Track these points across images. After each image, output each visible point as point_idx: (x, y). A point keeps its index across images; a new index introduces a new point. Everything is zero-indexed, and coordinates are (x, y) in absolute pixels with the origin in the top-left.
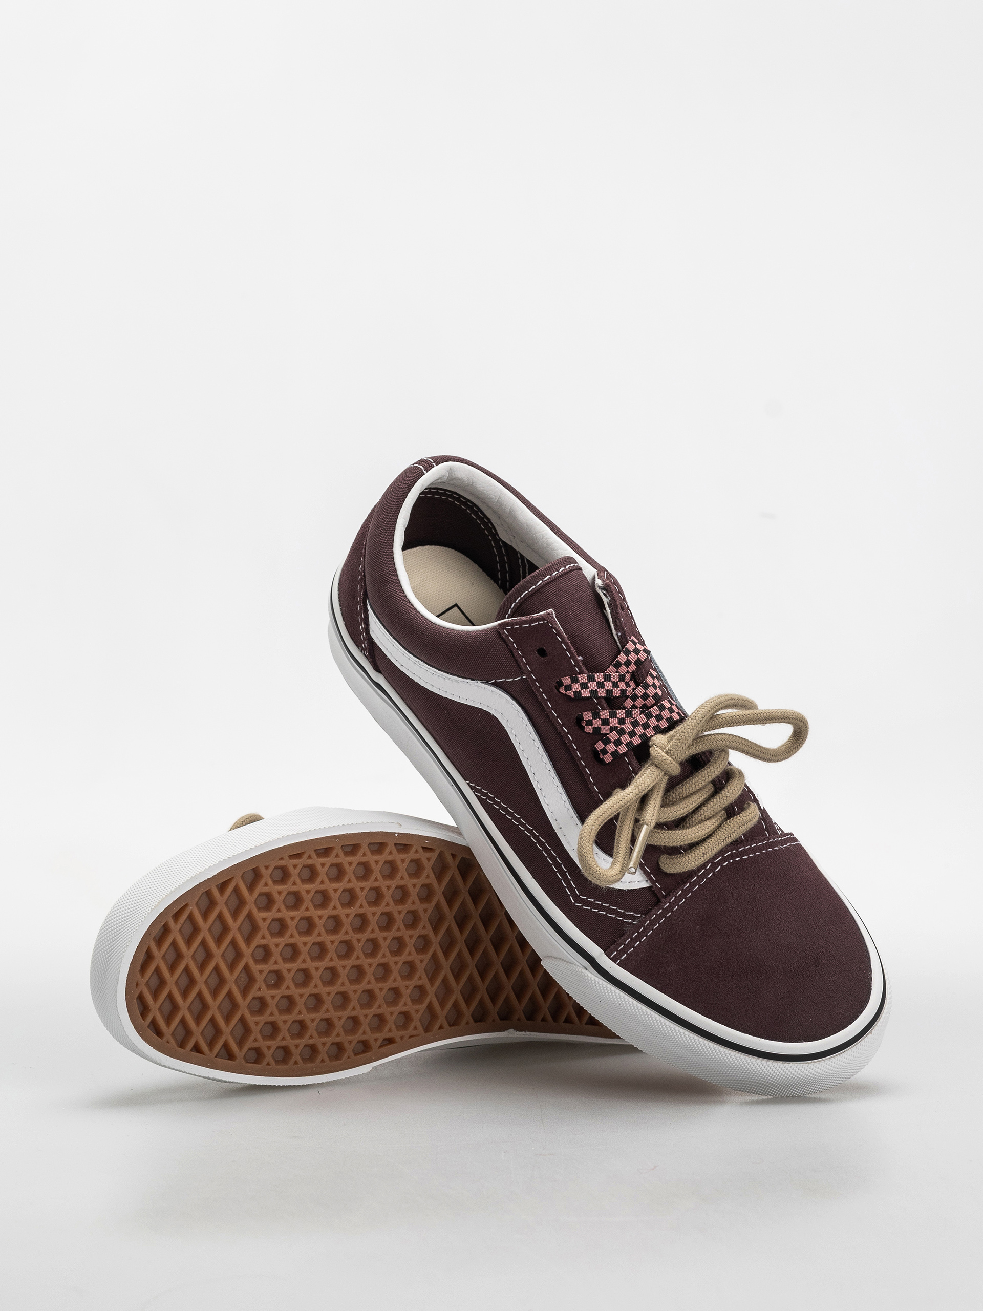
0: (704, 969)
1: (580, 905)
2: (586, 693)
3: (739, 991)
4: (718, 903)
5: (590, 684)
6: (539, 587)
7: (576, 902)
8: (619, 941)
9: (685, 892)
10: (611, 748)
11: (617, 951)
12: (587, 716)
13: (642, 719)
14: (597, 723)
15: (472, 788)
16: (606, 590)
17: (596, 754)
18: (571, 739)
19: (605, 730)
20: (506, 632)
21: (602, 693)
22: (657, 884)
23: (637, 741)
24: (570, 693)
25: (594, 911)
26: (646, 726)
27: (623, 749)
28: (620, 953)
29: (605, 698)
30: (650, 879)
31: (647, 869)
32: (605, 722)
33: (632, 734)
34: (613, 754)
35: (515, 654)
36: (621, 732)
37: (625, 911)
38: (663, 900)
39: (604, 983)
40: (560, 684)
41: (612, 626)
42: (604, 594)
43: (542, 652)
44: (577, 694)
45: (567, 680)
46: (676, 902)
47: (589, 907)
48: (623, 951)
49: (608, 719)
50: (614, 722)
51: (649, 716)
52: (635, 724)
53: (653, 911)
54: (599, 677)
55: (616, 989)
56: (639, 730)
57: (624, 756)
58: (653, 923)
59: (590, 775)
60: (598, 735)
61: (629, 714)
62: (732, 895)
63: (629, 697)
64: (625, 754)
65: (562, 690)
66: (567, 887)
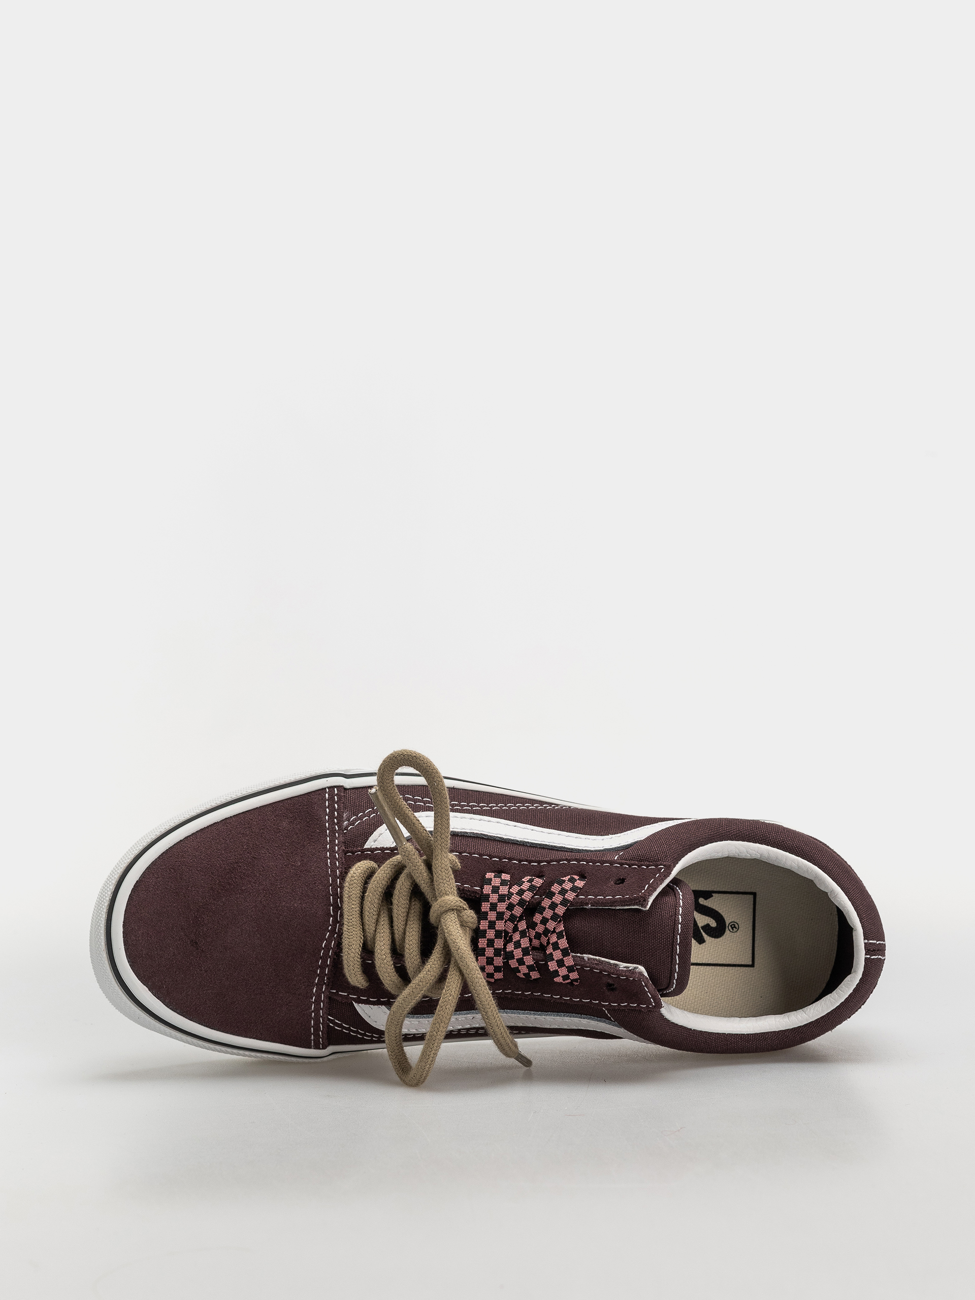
2: (556, 890)
5: (561, 898)
10: (496, 882)
12: (538, 882)
13: (500, 925)
14: (526, 886)
17: (502, 871)
19: (515, 888)
21: (546, 903)
22: (359, 852)
23: (485, 907)
26: (492, 925)
27: (487, 890)
29: (540, 903)
30: (367, 850)
31: (377, 851)
33: (493, 907)
34: (490, 880)
36: (502, 898)
44: (561, 883)
49: (522, 896)
51: (498, 934)
52: (500, 916)
54: (560, 910)
56: (492, 916)
60: (515, 881)
61: (512, 918)
63: (527, 928)
64: (481, 889)
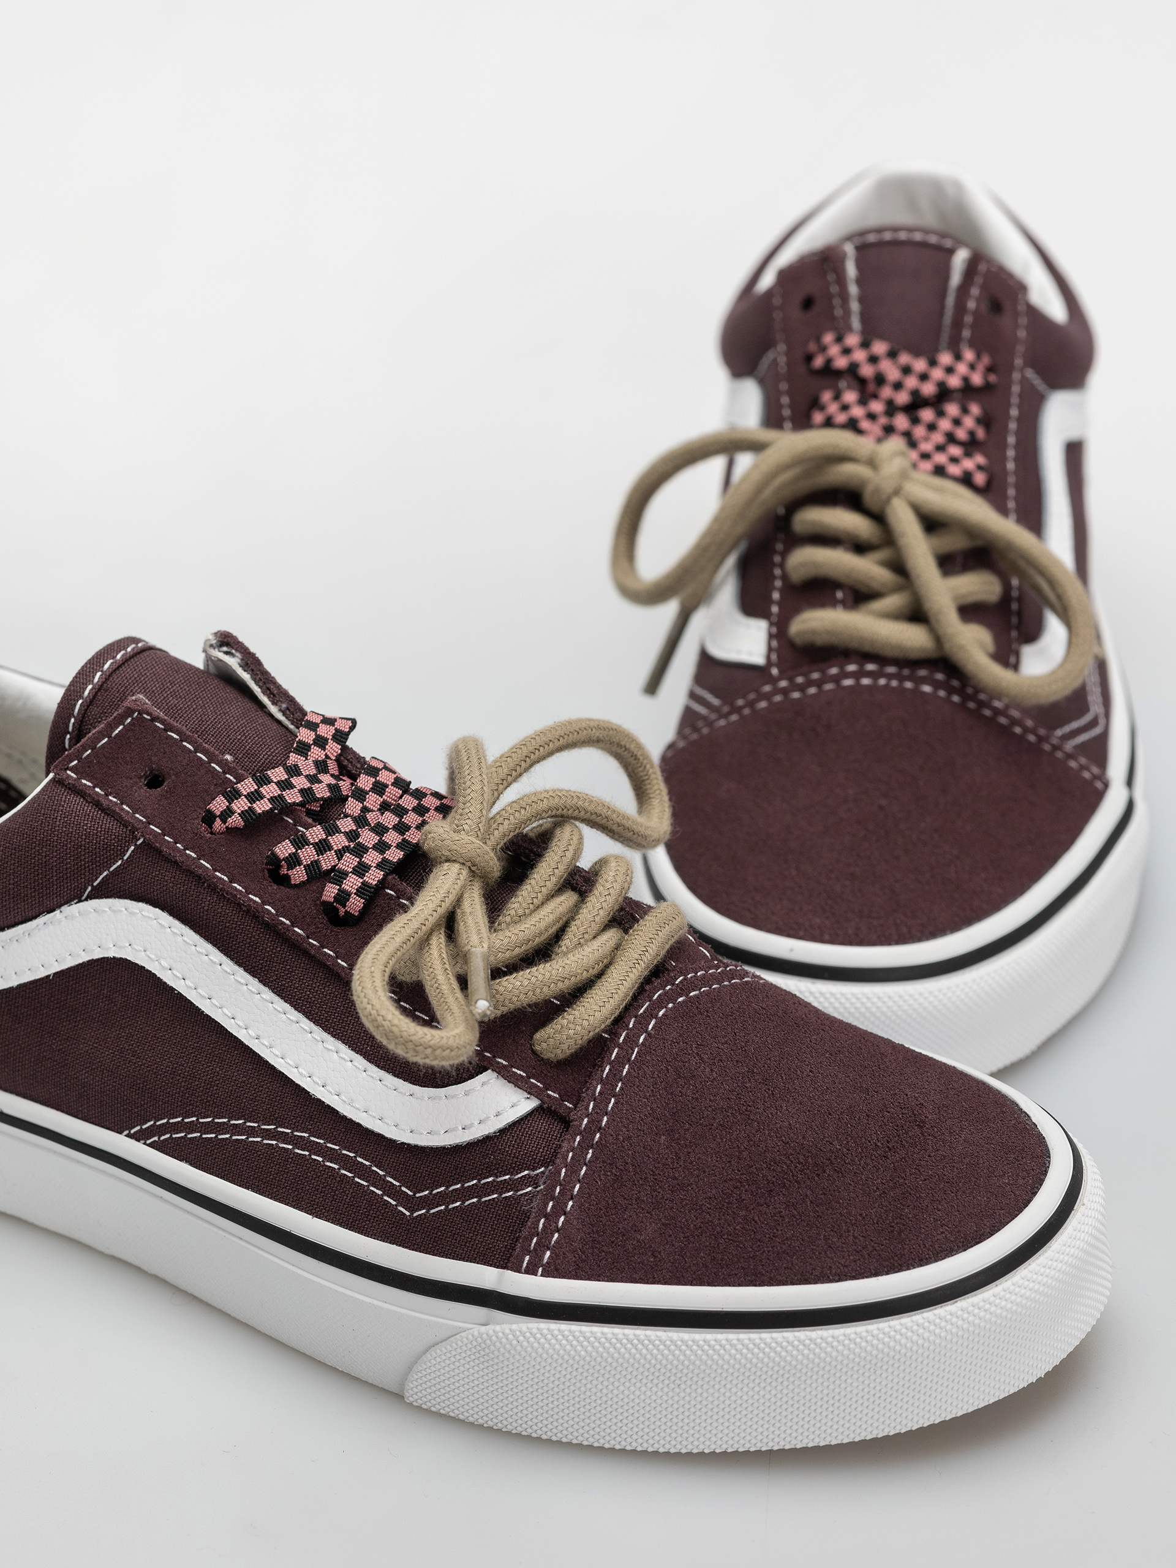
0: (710, 1204)
1: (424, 1211)
2: (262, 806)
3: (796, 1213)
4: (681, 1081)
5: (264, 790)
6: (100, 683)
7: (412, 1212)
8: (525, 1232)
9: (609, 1084)
10: (352, 883)
11: (529, 1252)
12: (284, 849)
13: (389, 821)
14: (308, 854)
15: (137, 1137)
16: (227, 644)
17: (329, 910)
18: (273, 911)
19: (327, 861)
20: (72, 775)
21: (293, 798)
22: (550, 1092)
23: (395, 856)
24: (235, 820)
25: (454, 1208)
26: (402, 828)
27: (374, 877)
28: (537, 1254)
29: (303, 805)
30: (531, 1091)
31: (519, 1072)
32: (322, 847)
33: (382, 847)
34: (360, 892)
35: (105, 803)
36: (360, 851)
37: (512, 1174)
38: (572, 1116)
39: (531, 1325)
40: (209, 818)
41: (265, 700)
42: (226, 653)
43: (155, 781)
44: (246, 814)
45: (219, 804)
46: (601, 1110)
47: (441, 1205)
48: (542, 1246)
49: (324, 840)
50: (339, 841)
51: (400, 813)
53: (565, 1144)
54: (277, 774)
55: (558, 1325)
56: (393, 838)
57: (384, 888)
58: (573, 1170)
59: (337, 957)
60: (318, 876)
61: (361, 821)
62: (702, 1059)
63: (349, 797)
64: (382, 884)
65: (218, 824)
66: (384, 1194)
